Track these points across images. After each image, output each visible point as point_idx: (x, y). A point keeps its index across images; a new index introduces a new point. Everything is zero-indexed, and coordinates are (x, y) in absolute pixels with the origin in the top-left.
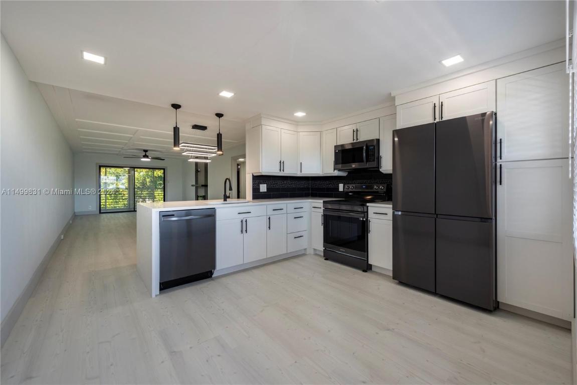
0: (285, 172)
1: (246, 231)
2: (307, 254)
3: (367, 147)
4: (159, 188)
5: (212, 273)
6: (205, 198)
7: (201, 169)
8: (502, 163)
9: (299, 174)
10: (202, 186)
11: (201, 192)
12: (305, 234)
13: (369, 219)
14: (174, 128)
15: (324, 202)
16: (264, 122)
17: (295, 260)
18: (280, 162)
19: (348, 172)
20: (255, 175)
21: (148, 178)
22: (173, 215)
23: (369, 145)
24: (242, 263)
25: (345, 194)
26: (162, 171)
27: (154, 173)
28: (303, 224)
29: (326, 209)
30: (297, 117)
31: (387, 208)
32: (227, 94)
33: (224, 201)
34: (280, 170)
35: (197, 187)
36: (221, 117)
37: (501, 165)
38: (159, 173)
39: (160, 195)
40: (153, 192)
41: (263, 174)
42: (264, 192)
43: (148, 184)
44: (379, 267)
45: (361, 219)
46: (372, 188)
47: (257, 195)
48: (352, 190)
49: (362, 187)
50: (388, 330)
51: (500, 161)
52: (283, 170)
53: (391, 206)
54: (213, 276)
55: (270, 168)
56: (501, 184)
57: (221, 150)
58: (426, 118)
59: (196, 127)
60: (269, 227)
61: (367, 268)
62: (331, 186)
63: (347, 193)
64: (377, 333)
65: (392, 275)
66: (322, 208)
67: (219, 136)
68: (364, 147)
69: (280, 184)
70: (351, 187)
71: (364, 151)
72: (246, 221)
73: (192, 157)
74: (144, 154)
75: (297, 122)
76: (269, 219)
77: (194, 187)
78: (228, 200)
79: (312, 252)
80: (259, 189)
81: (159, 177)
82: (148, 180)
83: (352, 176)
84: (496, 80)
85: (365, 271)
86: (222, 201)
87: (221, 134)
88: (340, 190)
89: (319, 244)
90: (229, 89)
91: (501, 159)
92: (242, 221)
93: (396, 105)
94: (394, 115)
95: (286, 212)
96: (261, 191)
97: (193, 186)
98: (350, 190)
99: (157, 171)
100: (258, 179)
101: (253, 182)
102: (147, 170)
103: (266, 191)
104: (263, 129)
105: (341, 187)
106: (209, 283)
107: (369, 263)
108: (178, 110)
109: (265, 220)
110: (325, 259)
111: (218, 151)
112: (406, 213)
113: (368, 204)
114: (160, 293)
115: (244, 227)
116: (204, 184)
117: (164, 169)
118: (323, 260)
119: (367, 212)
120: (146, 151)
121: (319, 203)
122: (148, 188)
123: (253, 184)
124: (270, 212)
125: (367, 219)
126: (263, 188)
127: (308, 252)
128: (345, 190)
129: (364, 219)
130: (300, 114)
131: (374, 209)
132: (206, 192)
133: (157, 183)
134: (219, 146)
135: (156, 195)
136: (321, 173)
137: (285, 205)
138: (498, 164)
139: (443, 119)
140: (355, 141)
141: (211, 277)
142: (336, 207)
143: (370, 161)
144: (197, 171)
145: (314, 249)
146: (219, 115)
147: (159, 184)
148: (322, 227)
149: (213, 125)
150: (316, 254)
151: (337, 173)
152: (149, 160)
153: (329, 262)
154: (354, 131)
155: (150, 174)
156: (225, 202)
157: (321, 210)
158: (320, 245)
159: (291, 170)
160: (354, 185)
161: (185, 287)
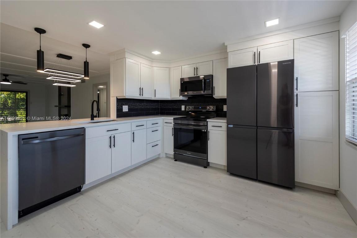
0: (143, 96)
1: (114, 145)
2: (161, 157)
3: (205, 80)
4: (22, 109)
5: (80, 188)
6: (68, 116)
7: (65, 93)
8: (298, 93)
9: (153, 98)
10: (65, 106)
11: (65, 111)
12: (159, 143)
13: (208, 130)
14: (38, 51)
15: (174, 119)
16: (127, 55)
17: (153, 164)
18: (140, 89)
19: (188, 97)
20: (119, 98)
21: (10, 100)
22: (37, 137)
23: (205, 78)
24: (111, 173)
25: (186, 113)
26: (25, 94)
27: (16, 95)
28: (158, 136)
29: (175, 124)
30: (154, 55)
31: (222, 123)
32: (96, 25)
33: (91, 120)
34: (140, 95)
35: (60, 107)
36: (88, 48)
37: (297, 94)
38: (22, 96)
39: (22, 114)
40: (15, 111)
41: (127, 97)
42: (126, 112)
43: (10, 105)
44: (214, 163)
45: (203, 131)
46: (206, 108)
47: (120, 114)
48: (192, 110)
49: (198, 108)
50: (244, 219)
51: (297, 91)
52: (142, 95)
53: (225, 121)
54: (82, 190)
55: (132, 93)
56: (297, 106)
57: (88, 77)
58: (249, 62)
59: (60, 56)
60: (134, 141)
61: (206, 165)
62: (175, 107)
63: (188, 112)
64: (238, 225)
65: (226, 169)
66: (173, 123)
67: (86, 64)
68: (203, 81)
69: (138, 106)
70: (190, 108)
71: (203, 83)
72: (114, 137)
73: (56, 82)
74: (4, 78)
75: (152, 59)
76: (134, 133)
77: (58, 107)
78: (95, 119)
79: (164, 156)
80: (122, 109)
81: (22, 99)
82: (9, 101)
83: (191, 100)
84: (294, 40)
85: (205, 167)
86: (89, 120)
87: (88, 62)
88: (182, 110)
89: (170, 149)
90: (99, 20)
91: (297, 90)
92: (110, 138)
93: (228, 52)
94: (226, 58)
95: (146, 128)
96: (123, 111)
97: (56, 106)
98: (190, 110)
99: (19, 94)
100: (121, 102)
101: (117, 103)
102: (9, 93)
103: (127, 111)
104: (127, 62)
105: (183, 108)
106: (78, 198)
107: (208, 161)
108: (41, 34)
109: (130, 135)
110: (175, 160)
111: (85, 77)
112: (236, 126)
113: (208, 120)
114: (19, 221)
115: (112, 142)
116: (66, 105)
117: (27, 93)
118: (173, 161)
119: (207, 126)
120: (6, 75)
121: (170, 119)
122: (9, 109)
123: (117, 106)
124: (134, 128)
125: (207, 131)
126: (125, 108)
127: (161, 156)
128: (187, 110)
129: (205, 131)
130: (156, 53)
131: (212, 123)
132: (69, 111)
133: (19, 104)
134: (86, 73)
135: (18, 114)
136: (170, 98)
137: (146, 122)
138: (295, 94)
139: (260, 63)
140: (195, 76)
141: (80, 191)
142: (180, 122)
143: (207, 90)
144: (60, 95)
145: (166, 154)
146: (86, 46)
147: (21, 104)
148: (173, 137)
149: (79, 55)
150: (167, 157)
151: (181, 98)
152: (10, 83)
153: (177, 162)
154: (195, 69)
155: (11, 96)
156: (93, 121)
157: (172, 125)
158: (171, 151)
159: (148, 95)
160: (193, 107)
161: (51, 208)
